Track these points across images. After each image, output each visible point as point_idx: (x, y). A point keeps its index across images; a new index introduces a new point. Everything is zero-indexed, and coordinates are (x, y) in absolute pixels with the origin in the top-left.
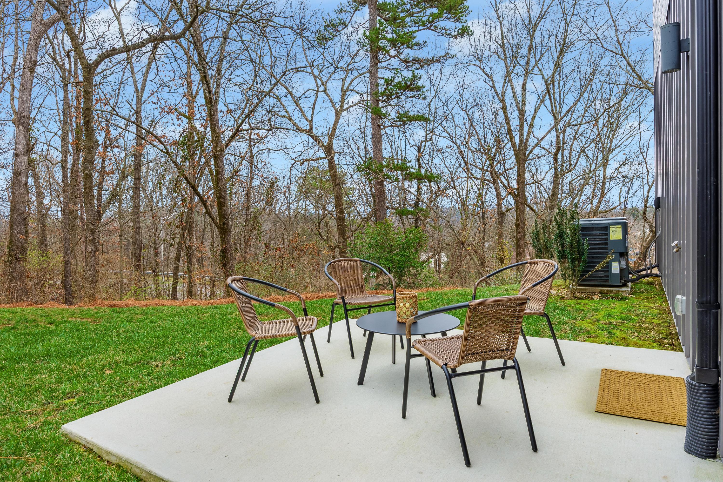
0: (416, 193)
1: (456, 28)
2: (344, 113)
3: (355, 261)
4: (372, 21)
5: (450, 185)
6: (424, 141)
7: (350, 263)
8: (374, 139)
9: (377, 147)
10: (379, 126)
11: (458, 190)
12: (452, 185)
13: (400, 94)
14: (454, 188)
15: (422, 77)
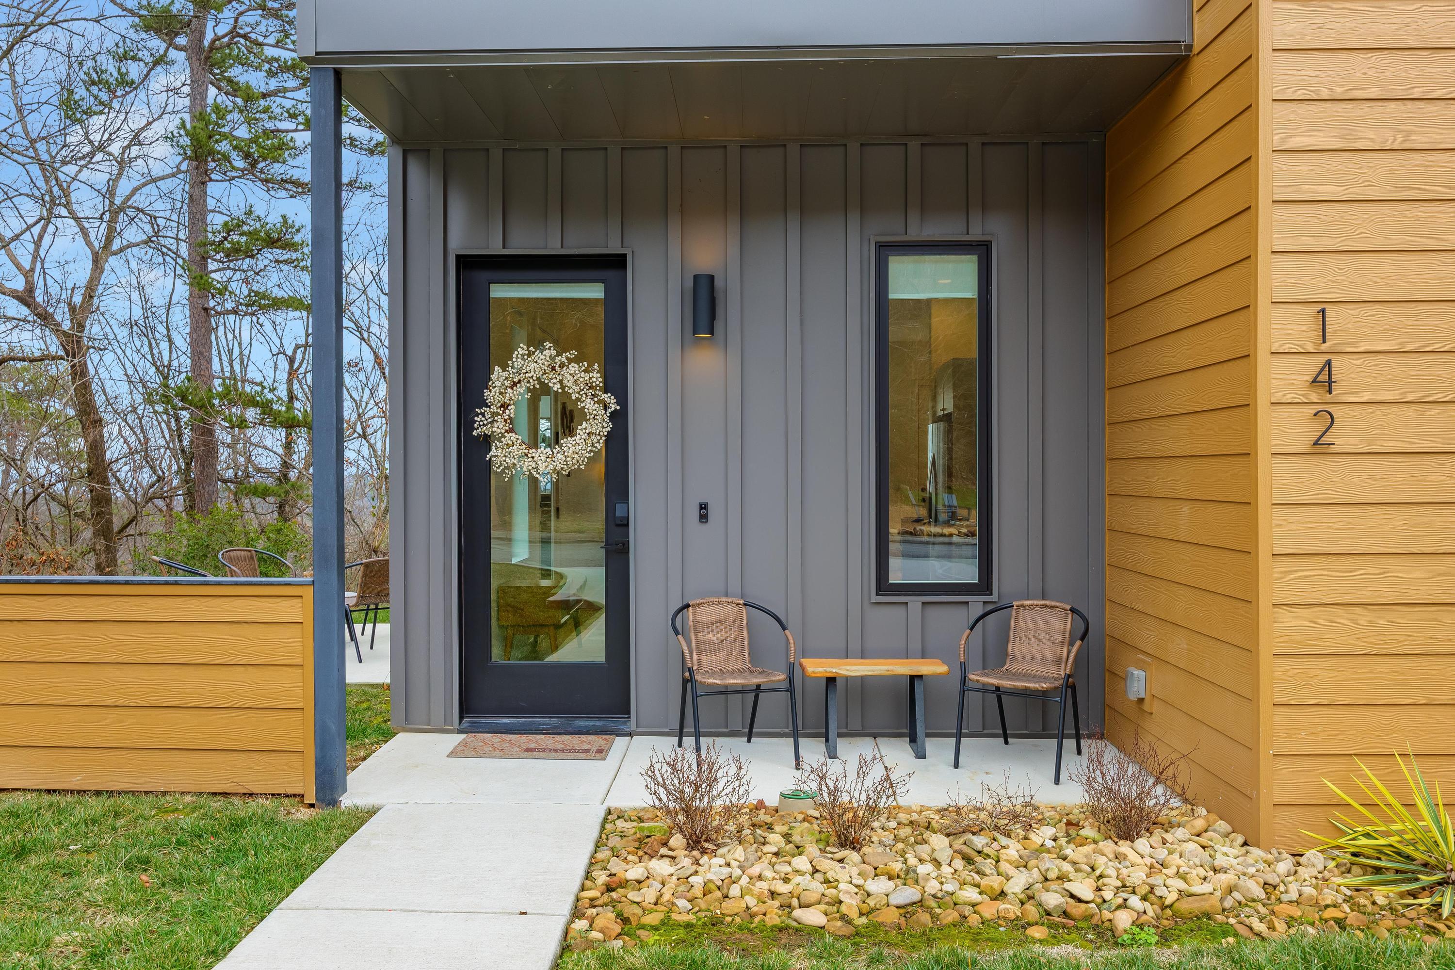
0: (280, 451)
1: (372, 139)
2: (113, 261)
3: (249, 551)
4: (197, 95)
5: (355, 431)
6: (302, 346)
7: (243, 553)
8: (195, 336)
9: (201, 353)
10: (206, 310)
11: (372, 441)
12: (359, 429)
13: (256, 252)
14: (364, 436)
15: (303, 230)
